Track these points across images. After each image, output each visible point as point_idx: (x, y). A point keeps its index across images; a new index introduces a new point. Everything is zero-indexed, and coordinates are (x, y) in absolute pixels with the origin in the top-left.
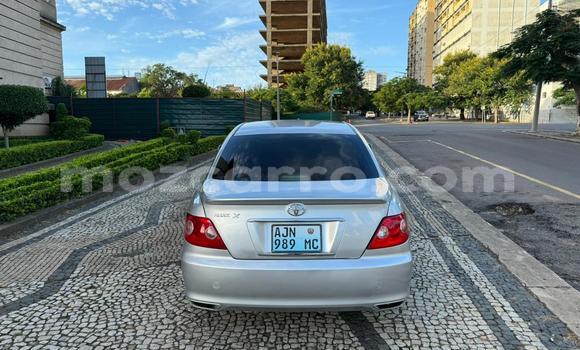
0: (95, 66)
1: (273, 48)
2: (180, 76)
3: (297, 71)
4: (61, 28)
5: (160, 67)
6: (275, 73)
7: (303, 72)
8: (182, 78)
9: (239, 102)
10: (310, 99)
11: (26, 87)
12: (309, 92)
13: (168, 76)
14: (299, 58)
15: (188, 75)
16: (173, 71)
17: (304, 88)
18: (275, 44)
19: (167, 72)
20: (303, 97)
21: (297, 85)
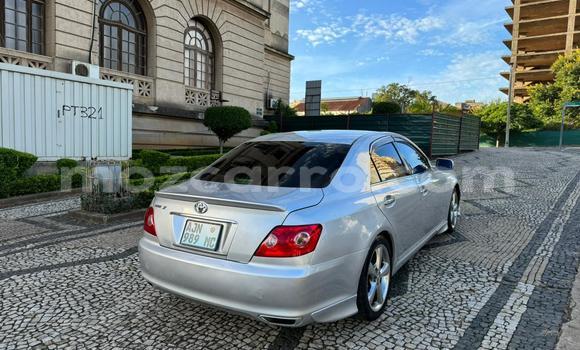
0: (314, 88)
1: (519, 58)
2: (413, 94)
3: (545, 83)
4: (291, 58)
5: (394, 86)
6: (519, 85)
7: (552, 82)
8: (414, 96)
9: (427, 117)
10: (560, 113)
11: (236, 107)
12: (558, 106)
13: (402, 95)
14: (548, 67)
15: (421, 93)
16: (406, 90)
17: (552, 101)
18: (522, 53)
19: (401, 90)
20: (550, 112)
21: (544, 97)
